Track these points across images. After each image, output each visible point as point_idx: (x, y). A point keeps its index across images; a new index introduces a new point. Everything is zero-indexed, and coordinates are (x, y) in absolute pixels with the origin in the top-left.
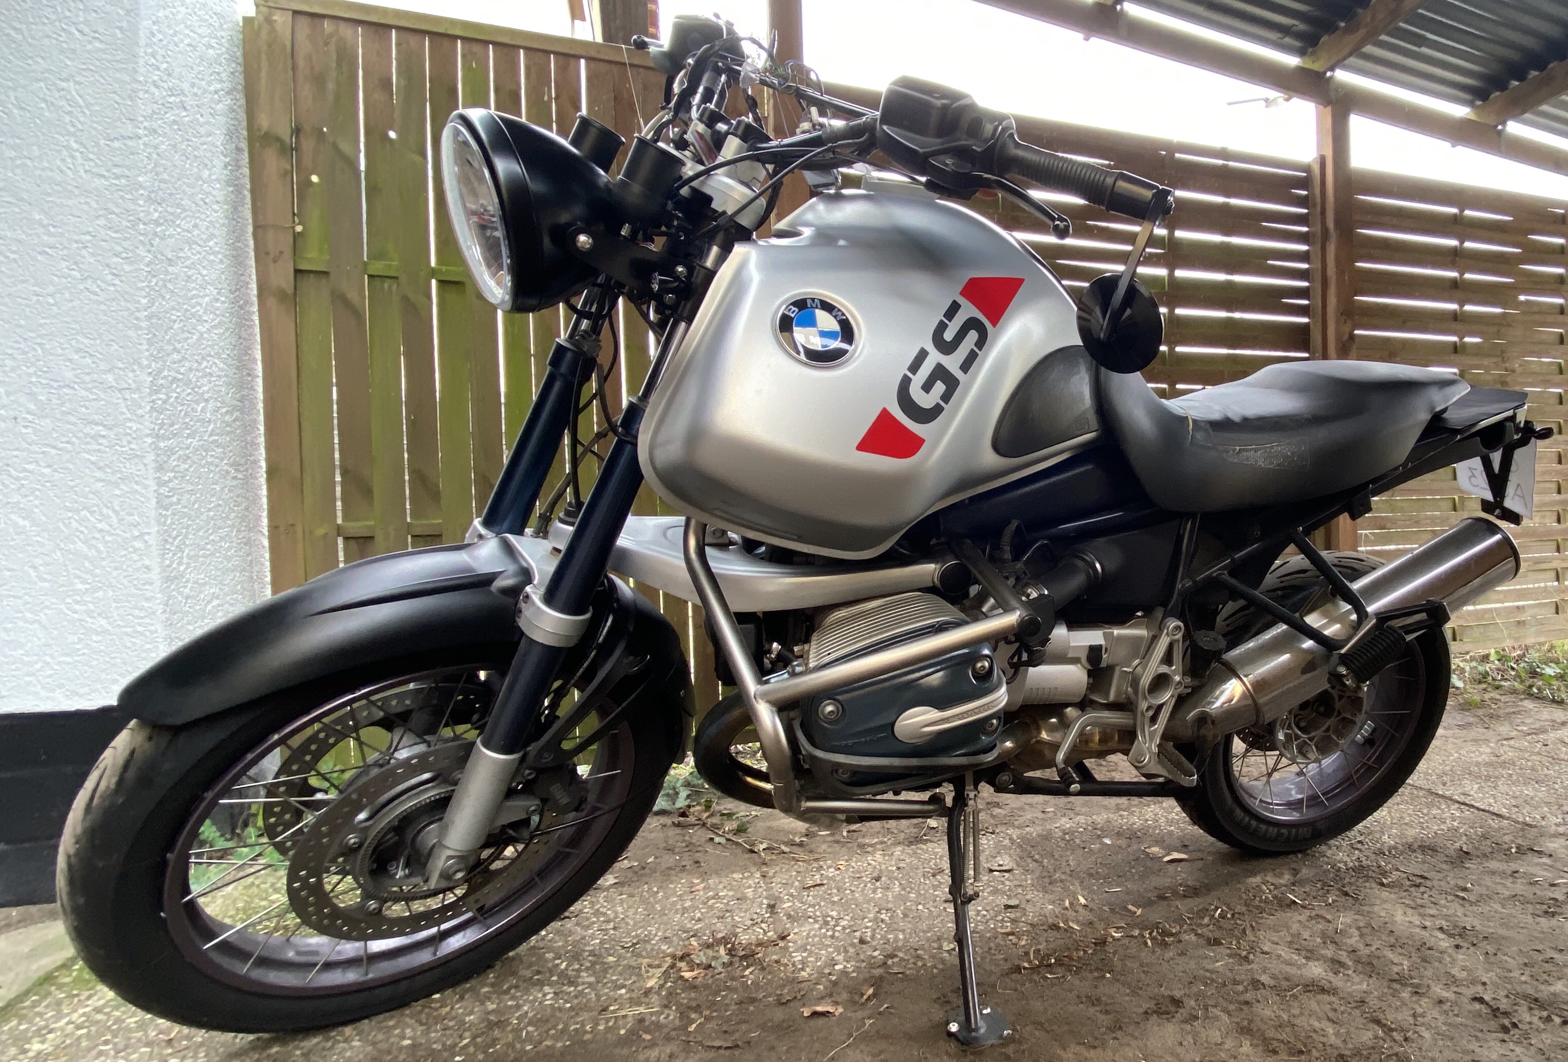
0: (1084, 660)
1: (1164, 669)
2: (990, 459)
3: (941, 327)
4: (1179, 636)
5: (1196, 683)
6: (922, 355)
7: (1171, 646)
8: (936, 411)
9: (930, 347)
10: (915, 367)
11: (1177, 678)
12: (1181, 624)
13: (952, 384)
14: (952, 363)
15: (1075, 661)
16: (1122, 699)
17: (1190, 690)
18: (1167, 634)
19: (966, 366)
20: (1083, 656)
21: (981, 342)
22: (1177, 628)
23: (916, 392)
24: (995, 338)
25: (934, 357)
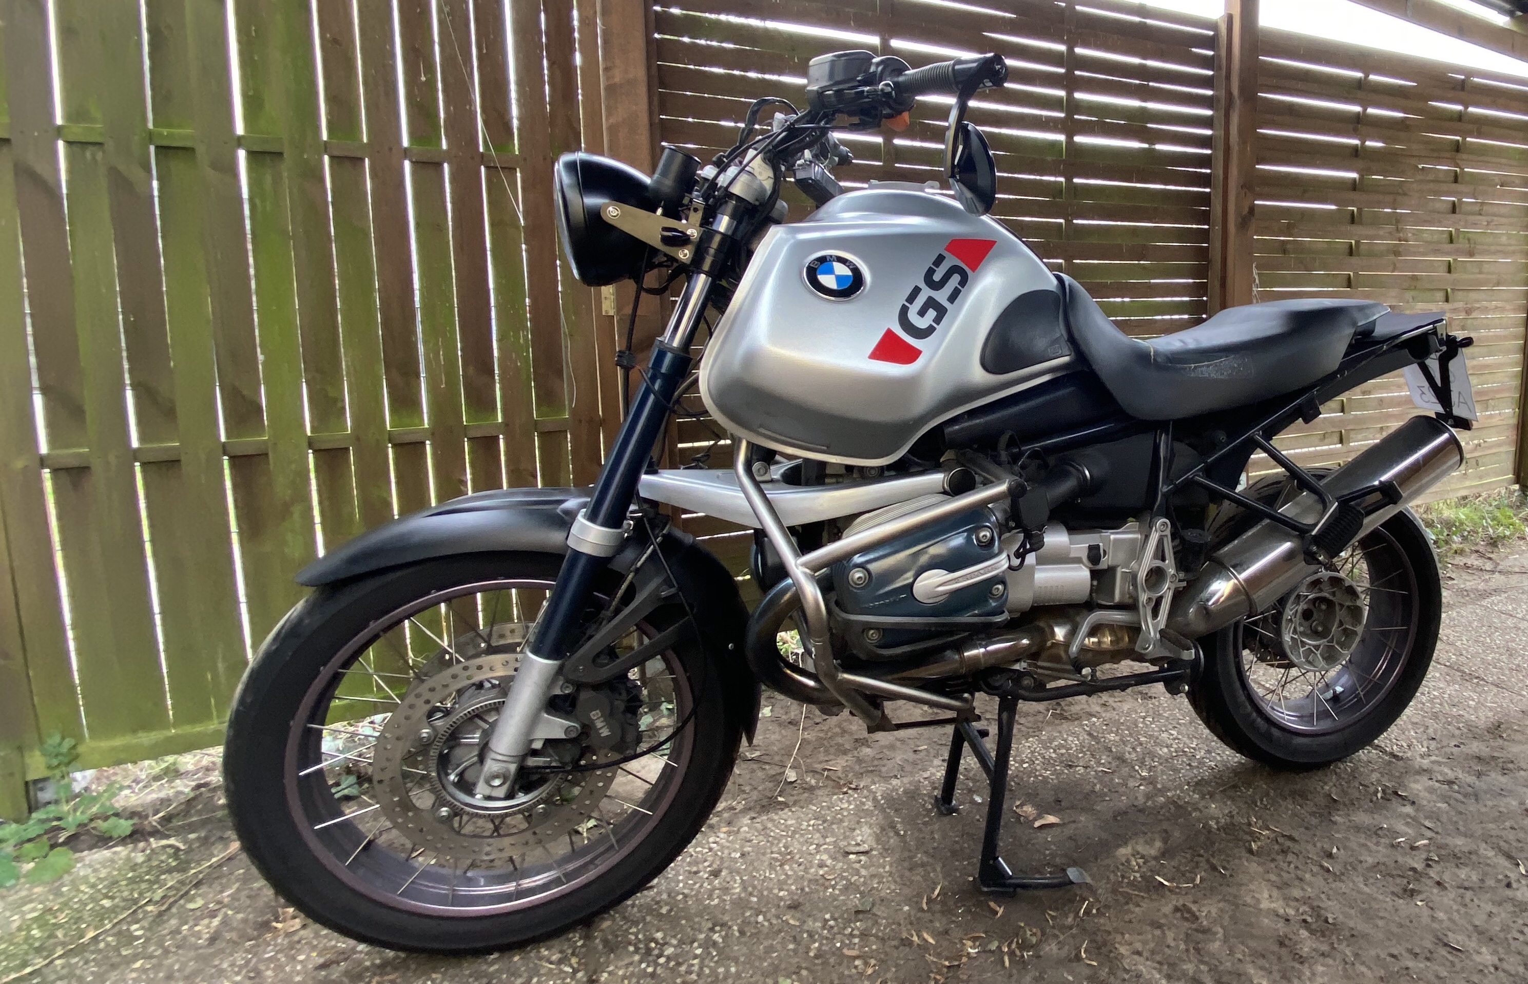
0: (1085, 559)
1: (1158, 563)
2: (978, 375)
3: (930, 273)
4: (1168, 532)
5: (1190, 576)
6: (916, 291)
7: (1160, 542)
8: (930, 330)
9: (922, 285)
10: (911, 298)
11: (1172, 571)
12: (1167, 521)
13: (941, 312)
14: (942, 296)
15: (1078, 560)
16: (1127, 600)
17: (1185, 584)
18: (1156, 530)
19: (953, 298)
20: (1084, 555)
21: (964, 282)
22: (1164, 524)
23: (913, 317)
24: (976, 280)
25: (926, 293)
